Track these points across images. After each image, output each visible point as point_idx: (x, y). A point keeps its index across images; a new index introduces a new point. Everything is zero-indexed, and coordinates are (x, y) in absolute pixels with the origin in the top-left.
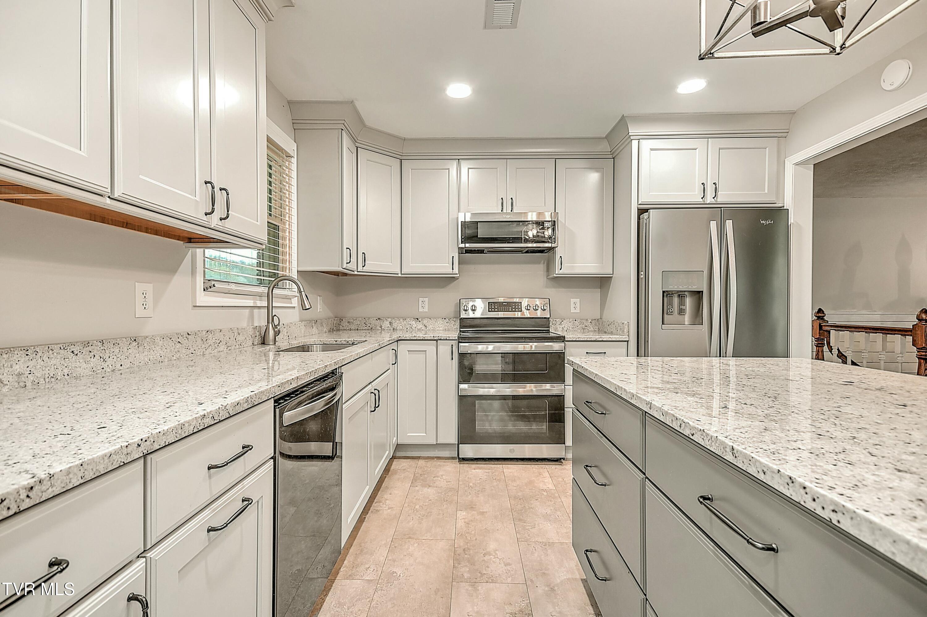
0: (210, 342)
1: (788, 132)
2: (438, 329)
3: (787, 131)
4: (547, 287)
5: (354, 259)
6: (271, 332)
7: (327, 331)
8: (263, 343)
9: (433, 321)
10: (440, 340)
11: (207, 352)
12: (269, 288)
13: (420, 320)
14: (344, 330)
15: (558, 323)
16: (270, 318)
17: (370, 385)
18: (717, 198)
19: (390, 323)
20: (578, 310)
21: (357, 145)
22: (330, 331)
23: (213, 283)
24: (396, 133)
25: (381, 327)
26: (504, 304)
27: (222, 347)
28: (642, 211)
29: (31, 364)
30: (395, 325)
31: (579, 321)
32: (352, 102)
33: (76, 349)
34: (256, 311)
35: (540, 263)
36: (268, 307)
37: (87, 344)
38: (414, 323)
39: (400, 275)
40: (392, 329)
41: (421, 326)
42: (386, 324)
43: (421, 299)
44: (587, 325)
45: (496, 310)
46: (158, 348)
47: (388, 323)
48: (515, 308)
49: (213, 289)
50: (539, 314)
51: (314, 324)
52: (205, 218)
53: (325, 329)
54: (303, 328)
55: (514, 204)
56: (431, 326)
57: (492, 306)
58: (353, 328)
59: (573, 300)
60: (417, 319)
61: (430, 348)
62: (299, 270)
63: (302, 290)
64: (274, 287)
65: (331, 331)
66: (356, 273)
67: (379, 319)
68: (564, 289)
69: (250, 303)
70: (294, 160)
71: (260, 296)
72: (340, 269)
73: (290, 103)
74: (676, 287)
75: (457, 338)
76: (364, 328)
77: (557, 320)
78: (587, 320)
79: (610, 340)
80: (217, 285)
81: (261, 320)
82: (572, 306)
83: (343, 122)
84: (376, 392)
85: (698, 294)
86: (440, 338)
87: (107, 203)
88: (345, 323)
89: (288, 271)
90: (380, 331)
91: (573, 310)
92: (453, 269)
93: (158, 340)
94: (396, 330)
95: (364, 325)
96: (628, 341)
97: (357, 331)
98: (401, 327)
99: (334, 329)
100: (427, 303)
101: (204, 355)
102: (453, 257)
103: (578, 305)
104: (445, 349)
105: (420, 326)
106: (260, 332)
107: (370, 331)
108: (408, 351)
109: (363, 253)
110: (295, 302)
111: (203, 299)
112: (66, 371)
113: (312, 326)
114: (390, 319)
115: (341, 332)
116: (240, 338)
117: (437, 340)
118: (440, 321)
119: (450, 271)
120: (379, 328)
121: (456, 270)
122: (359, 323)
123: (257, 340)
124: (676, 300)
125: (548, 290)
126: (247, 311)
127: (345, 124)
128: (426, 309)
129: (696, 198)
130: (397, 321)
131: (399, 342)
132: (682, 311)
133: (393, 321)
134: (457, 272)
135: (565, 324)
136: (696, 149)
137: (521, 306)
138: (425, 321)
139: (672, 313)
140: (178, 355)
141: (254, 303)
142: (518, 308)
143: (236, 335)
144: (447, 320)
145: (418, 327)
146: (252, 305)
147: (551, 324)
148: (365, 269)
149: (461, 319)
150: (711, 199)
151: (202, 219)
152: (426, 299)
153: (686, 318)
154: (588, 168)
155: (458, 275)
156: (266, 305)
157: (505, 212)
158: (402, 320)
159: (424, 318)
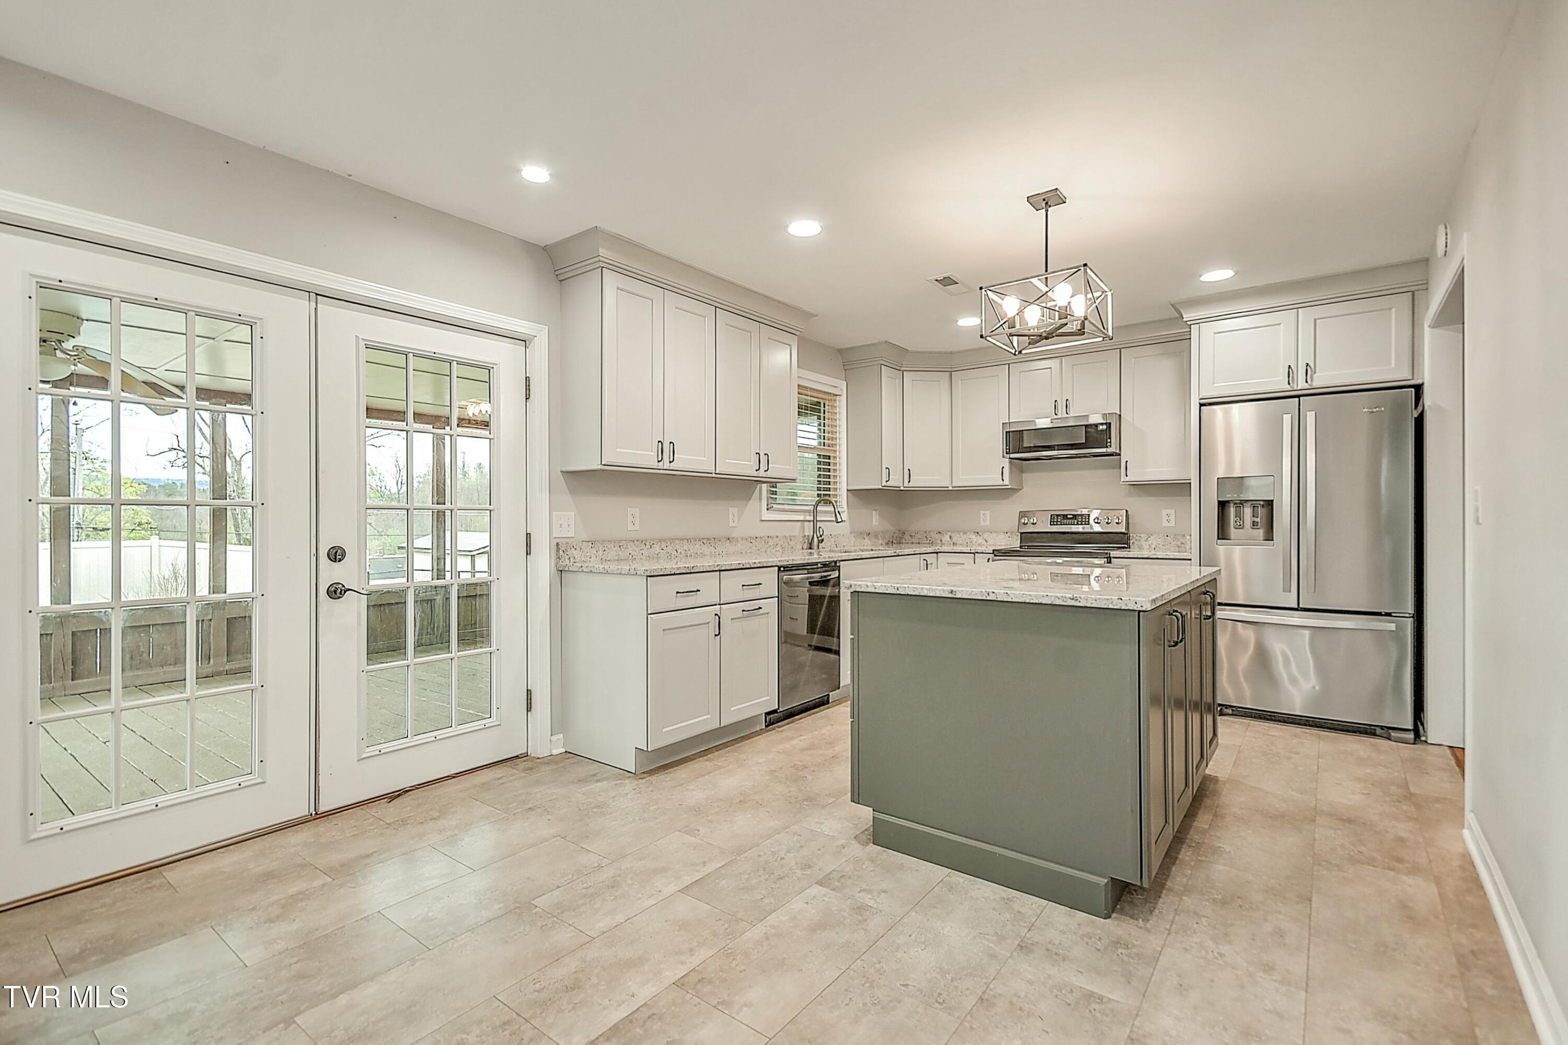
0: (770, 544)
1: (1427, 284)
2: (999, 544)
3: (1425, 282)
4: (1128, 495)
5: (896, 477)
6: (816, 539)
7: (884, 543)
8: (811, 548)
9: (994, 535)
10: (977, 553)
12: (815, 506)
13: (980, 534)
14: (907, 543)
15: (1144, 539)
16: (815, 528)
18: (1312, 380)
19: (950, 537)
20: (1172, 524)
21: (902, 369)
22: (888, 544)
25: (941, 541)
26: (1069, 516)
27: (778, 548)
28: (1203, 406)
30: (955, 540)
31: (1172, 537)
32: (887, 341)
33: (705, 541)
34: (804, 523)
35: (1110, 468)
36: (814, 521)
37: (709, 539)
38: (974, 537)
39: (950, 488)
40: (952, 543)
42: (946, 538)
43: (982, 512)
44: (1183, 541)
45: (1059, 523)
46: (739, 544)
47: (948, 537)
48: (1082, 521)
49: (772, 509)
50: (1113, 528)
51: (865, 536)
52: (755, 472)
53: (881, 542)
54: (853, 540)
55: (1070, 405)
56: (992, 541)
57: (1053, 520)
58: (915, 542)
59: (1165, 512)
60: (978, 533)
62: (849, 489)
65: (890, 543)
66: (902, 489)
67: (939, 532)
68: (1151, 498)
69: (801, 518)
70: (844, 398)
71: (809, 511)
72: (881, 487)
73: (840, 351)
74: (1235, 496)
75: (992, 552)
76: (925, 542)
77: (1142, 535)
79: (1167, 557)
80: (775, 506)
81: (809, 531)
82: (1165, 518)
83: (882, 358)
85: (1269, 504)
86: (976, 551)
87: (714, 476)
88: (907, 537)
89: (838, 492)
92: (1003, 480)
93: (739, 539)
94: (956, 544)
95: (925, 538)
96: (1191, 560)
97: (918, 545)
99: (895, 542)
100: (988, 516)
101: (766, 551)
102: (1003, 468)
103: (1172, 518)
105: (981, 540)
106: (808, 540)
107: (930, 545)
108: (948, 563)
109: (908, 470)
111: (767, 515)
112: (701, 552)
114: (949, 533)
115: (904, 546)
116: (792, 543)
117: (974, 553)
118: (1002, 536)
119: (1001, 482)
120: (940, 542)
121: (1008, 482)
122: (920, 536)
123: (807, 545)
124: (1248, 511)
125: (1128, 498)
126: (799, 523)
127: (884, 360)
128: (988, 523)
129: (1279, 384)
130: (958, 535)
131: (939, 554)
132: (1254, 524)
133: (953, 535)
134: (1008, 484)
135: (1153, 540)
136: (1280, 324)
137: (1089, 519)
138: (986, 536)
139: (1241, 527)
140: (751, 550)
141: (804, 518)
142: (1085, 521)
143: (789, 540)
144: (1009, 534)
145: (979, 542)
146: (802, 519)
147: (1134, 540)
148: (910, 484)
149: (1021, 533)
150: (1301, 384)
151: (756, 474)
152: (988, 513)
153: (1260, 533)
154: (1162, 354)
155: (1009, 487)
156: (812, 519)
157: (1059, 416)
158: (961, 534)
159: (985, 532)
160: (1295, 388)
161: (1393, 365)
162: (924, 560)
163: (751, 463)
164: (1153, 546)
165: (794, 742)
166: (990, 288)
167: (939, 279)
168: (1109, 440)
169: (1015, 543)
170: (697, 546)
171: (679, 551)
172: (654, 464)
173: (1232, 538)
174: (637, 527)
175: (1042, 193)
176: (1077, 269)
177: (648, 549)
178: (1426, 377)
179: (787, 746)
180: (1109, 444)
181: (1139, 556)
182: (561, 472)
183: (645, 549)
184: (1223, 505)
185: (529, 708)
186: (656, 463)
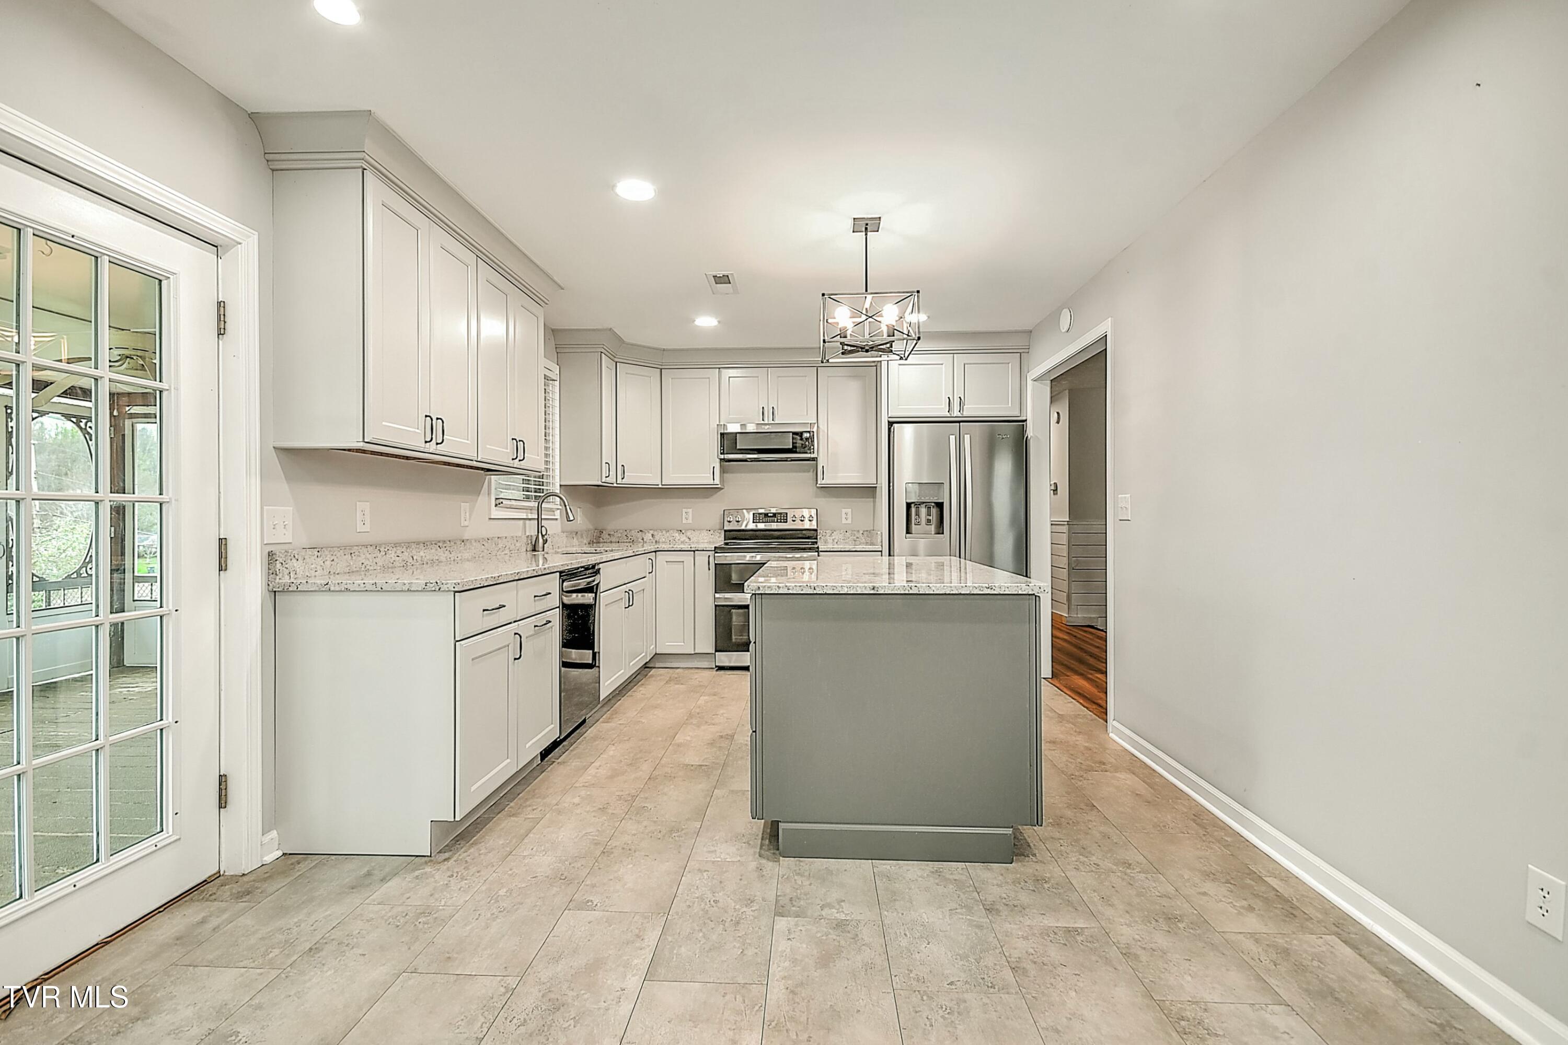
0: (500, 546)
1: (1029, 349)
2: (702, 541)
3: (1029, 347)
4: (817, 496)
5: (613, 473)
6: (541, 540)
7: (587, 543)
8: (534, 550)
9: (697, 533)
10: (697, 550)
11: (498, 554)
12: (539, 503)
13: (683, 531)
14: (604, 542)
15: (828, 535)
16: (540, 527)
17: (625, 586)
18: (963, 411)
19: (653, 535)
20: (849, 521)
21: (616, 360)
23: (501, 500)
24: (656, 346)
25: (643, 539)
26: (769, 515)
27: (507, 551)
28: (891, 424)
29: (425, 551)
30: (657, 538)
31: (850, 533)
32: (611, 329)
33: (440, 544)
34: (527, 522)
35: (809, 471)
36: (538, 519)
37: (444, 541)
38: (677, 535)
39: (660, 486)
40: (654, 541)
41: (685, 538)
42: (648, 536)
43: (684, 510)
44: (858, 536)
45: (761, 521)
46: (473, 548)
47: (650, 535)
48: (781, 519)
49: (501, 505)
50: (807, 525)
52: (512, 462)
53: (585, 541)
54: (565, 540)
55: (776, 413)
56: (695, 538)
57: (756, 518)
58: (614, 540)
59: (844, 511)
60: (681, 531)
61: (688, 558)
62: (562, 484)
63: (567, 504)
64: (543, 502)
65: (591, 543)
66: (615, 485)
67: (641, 531)
68: (834, 499)
69: (524, 515)
70: (557, 383)
71: (531, 509)
72: (600, 483)
73: (553, 330)
75: (713, 549)
76: (625, 541)
77: (826, 532)
78: (858, 531)
79: (864, 550)
80: (504, 502)
81: (532, 530)
82: (844, 516)
83: (602, 346)
84: (631, 592)
85: (940, 505)
87: (475, 464)
88: (605, 536)
89: (551, 486)
90: (641, 544)
91: (844, 521)
92: (714, 479)
93: (473, 542)
94: (659, 542)
95: (626, 538)
96: (881, 551)
97: (617, 544)
98: (664, 540)
99: (595, 541)
100: (690, 515)
101: (496, 555)
102: (714, 467)
103: (850, 516)
104: (702, 559)
105: (683, 538)
106: (532, 540)
107: (631, 544)
108: (667, 561)
109: (623, 466)
110: (557, 514)
111: (497, 513)
112: (437, 558)
113: (573, 538)
114: (652, 532)
115: (601, 544)
116: (518, 544)
117: (694, 551)
118: (705, 533)
119: (712, 482)
120: (642, 541)
121: (717, 481)
122: (620, 535)
123: (530, 547)
124: (923, 510)
125: (817, 499)
126: (521, 522)
127: (605, 347)
128: (690, 521)
129: (943, 412)
130: (660, 534)
131: (657, 553)
132: (929, 521)
133: (655, 533)
134: (718, 483)
135: (836, 535)
136: (942, 364)
137: (787, 517)
138: (689, 533)
139: (918, 524)
140: (483, 554)
141: (527, 515)
142: (784, 519)
143: (515, 541)
144: (712, 532)
145: (682, 540)
146: (525, 517)
147: (821, 536)
148: (624, 481)
149: (725, 531)
150: (956, 413)
151: (511, 463)
152: (690, 510)
153: (933, 528)
154: (850, 376)
155: (719, 486)
156: (536, 517)
157: (766, 422)
158: (664, 532)
159: (688, 530)
160: (953, 416)
161: (1010, 405)
162: (649, 559)
163: (508, 451)
164: (836, 541)
165: (592, 771)
166: (832, 297)
167: (718, 275)
168: (812, 447)
169: (720, 541)
170: (433, 551)
171: (415, 558)
172: (420, 445)
173: (913, 532)
174: (367, 528)
175: (868, 218)
176: (910, 294)
177: (382, 556)
178: (1029, 415)
179: (588, 777)
180: (812, 451)
181: (842, 550)
182: (274, 447)
183: (379, 555)
184: (909, 505)
185: (223, 802)
186: (423, 445)
